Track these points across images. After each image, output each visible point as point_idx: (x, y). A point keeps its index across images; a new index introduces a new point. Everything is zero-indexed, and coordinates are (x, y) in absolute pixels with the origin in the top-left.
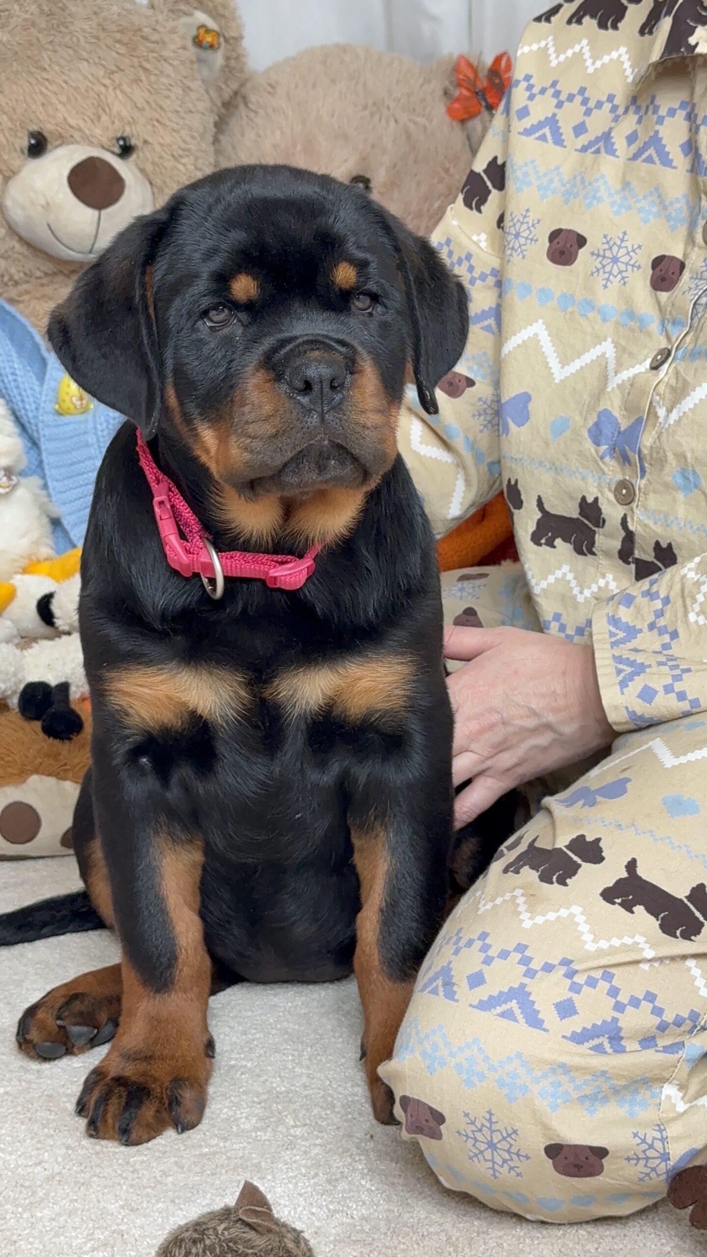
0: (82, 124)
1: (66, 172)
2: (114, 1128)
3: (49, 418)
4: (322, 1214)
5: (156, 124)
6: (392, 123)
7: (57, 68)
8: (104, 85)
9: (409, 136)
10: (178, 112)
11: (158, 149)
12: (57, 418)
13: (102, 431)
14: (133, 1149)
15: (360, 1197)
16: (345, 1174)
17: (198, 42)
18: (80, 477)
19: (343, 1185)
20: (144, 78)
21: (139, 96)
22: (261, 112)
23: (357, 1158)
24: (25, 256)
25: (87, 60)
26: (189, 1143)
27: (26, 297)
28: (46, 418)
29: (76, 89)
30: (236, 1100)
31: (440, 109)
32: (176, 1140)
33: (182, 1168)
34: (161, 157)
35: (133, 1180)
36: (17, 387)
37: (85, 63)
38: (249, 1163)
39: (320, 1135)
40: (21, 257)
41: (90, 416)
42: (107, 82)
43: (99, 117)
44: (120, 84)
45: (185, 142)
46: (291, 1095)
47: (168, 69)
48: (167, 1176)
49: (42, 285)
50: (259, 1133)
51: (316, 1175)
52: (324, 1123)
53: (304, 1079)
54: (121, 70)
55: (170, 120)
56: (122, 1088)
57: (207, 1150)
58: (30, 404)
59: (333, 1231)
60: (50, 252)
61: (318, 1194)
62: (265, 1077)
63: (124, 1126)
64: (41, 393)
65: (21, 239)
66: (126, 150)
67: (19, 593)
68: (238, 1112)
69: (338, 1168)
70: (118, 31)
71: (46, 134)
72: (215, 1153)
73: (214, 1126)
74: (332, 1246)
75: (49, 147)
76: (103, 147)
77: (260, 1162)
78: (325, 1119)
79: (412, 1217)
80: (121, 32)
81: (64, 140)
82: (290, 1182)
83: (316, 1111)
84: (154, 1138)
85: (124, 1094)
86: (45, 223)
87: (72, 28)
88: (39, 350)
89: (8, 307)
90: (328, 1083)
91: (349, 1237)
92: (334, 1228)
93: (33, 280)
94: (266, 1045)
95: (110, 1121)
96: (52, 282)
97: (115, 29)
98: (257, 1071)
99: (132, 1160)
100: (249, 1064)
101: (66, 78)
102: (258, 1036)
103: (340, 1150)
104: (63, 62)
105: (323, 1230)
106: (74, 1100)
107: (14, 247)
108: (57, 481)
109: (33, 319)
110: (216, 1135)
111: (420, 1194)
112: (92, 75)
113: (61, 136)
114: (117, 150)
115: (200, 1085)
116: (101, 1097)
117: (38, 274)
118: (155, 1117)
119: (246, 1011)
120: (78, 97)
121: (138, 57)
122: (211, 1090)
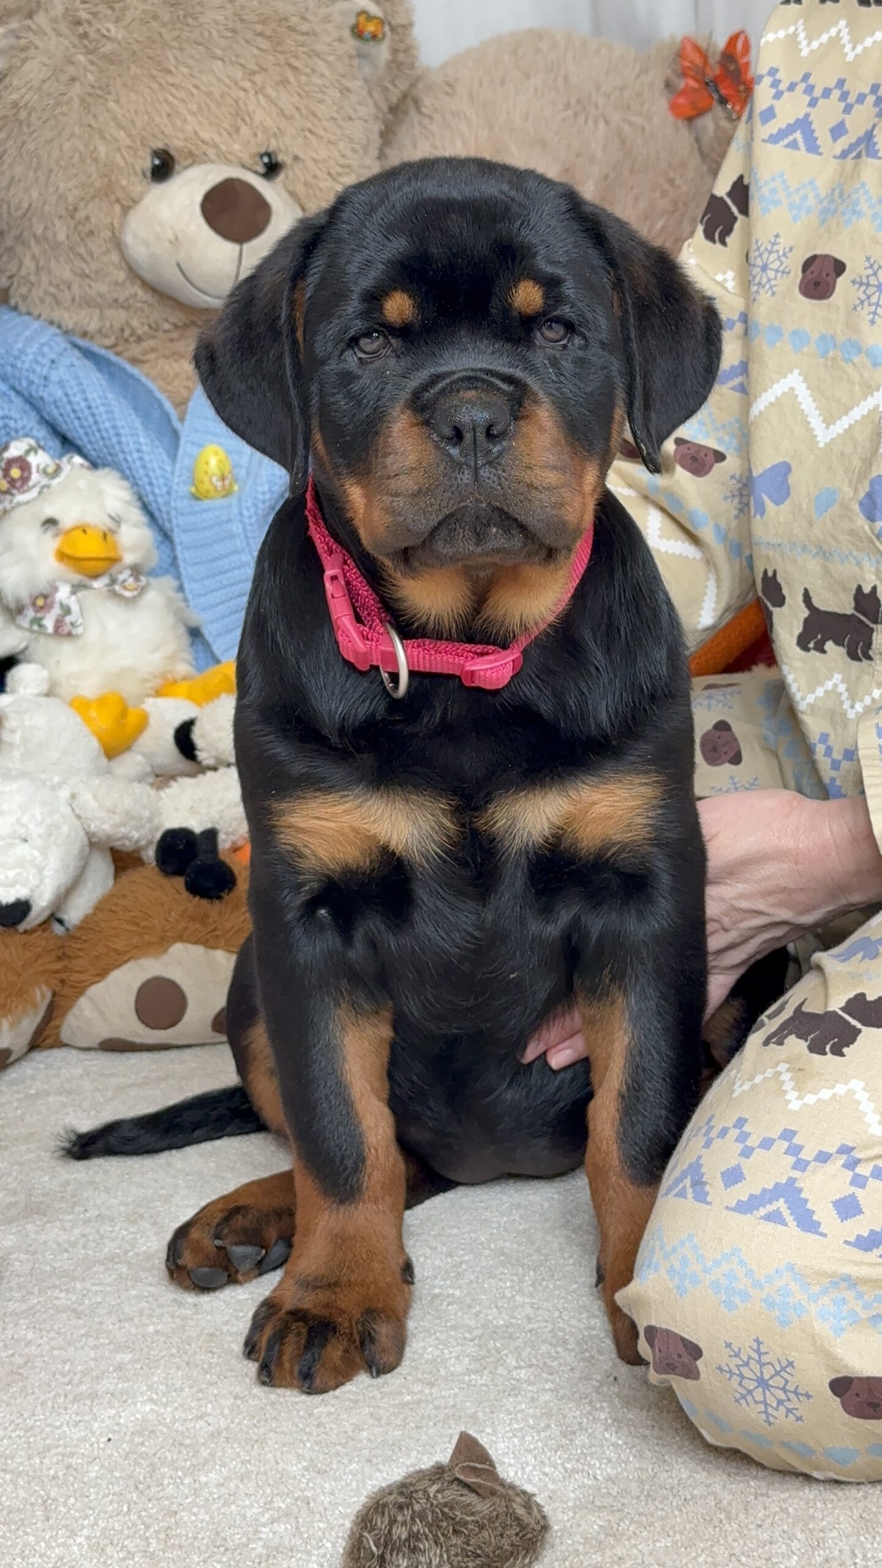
0: (217, 138)
1: (199, 198)
2: (291, 1372)
3: (184, 504)
4: (557, 1474)
5: (308, 134)
6: (602, 125)
7: (185, 70)
8: (244, 90)
9: (623, 142)
10: (334, 119)
11: (310, 164)
12: (193, 503)
13: (250, 517)
14: (318, 1398)
15: (604, 1453)
16: (584, 1425)
17: (357, 33)
18: (223, 576)
19: (582, 1439)
20: (292, 79)
21: (286, 101)
22: (437, 117)
23: (598, 1405)
24: (149, 305)
25: (222, 60)
26: (386, 1389)
27: (152, 356)
28: (179, 504)
29: (209, 94)
30: (442, 1336)
31: (661, 104)
32: (370, 1386)
33: (379, 1420)
34: (315, 176)
35: (318, 1435)
36: (144, 467)
37: (219, 63)
38: (462, 1414)
39: (550, 1377)
40: (145, 306)
41: (234, 500)
43: (238, 130)
44: (263, 87)
45: (343, 156)
46: (511, 1330)
47: (322, 67)
48: (360, 1431)
49: (172, 340)
50: (473, 1377)
51: (548, 1426)
52: (555, 1363)
53: (528, 1310)
54: (262, 69)
55: (325, 130)
56: (301, 1324)
57: (409, 1398)
58: (159, 487)
59: (572, 1495)
60: (182, 299)
61: (550, 1450)
62: (478, 1308)
63: (305, 1369)
64: (173, 473)
65: (145, 284)
66: (272, 169)
67: (152, 721)
68: (446, 1351)
69: (575, 1418)
70: (259, 22)
71: (173, 153)
72: (419, 1402)
73: (416, 1368)
74: (571, 1514)
75: (177, 168)
76: (243, 166)
77: (476, 1412)
78: (555, 1359)
79: (671, 1477)
80: (263, 22)
81: (194, 159)
82: (515, 1436)
83: (543, 1348)
84: (343, 1384)
85: (304, 1331)
86: (174, 263)
87: (202, 20)
88: (169, 420)
89: (129, 368)
90: (557, 1314)
91: (593, 1502)
92: (573, 1491)
93: (160, 334)
94: (478, 1269)
95: (287, 1365)
96: (182, 337)
97: (255, 19)
98: (468, 1301)
99: (315, 1411)
100: (458, 1293)
101: (195, 81)
102: (467, 1258)
103: (577, 1396)
104: (191, 62)
105: (559, 1494)
106: (241, 1340)
107: (135, 295)
108: (195, 581)
109: (161, 382)
110: (419, 1380)
111: (680, 1448)
112: (229, 77)
113: (191, 154)
114: (261, 169)
115: (397, 1318)
116: (275, 1334)
117: (167, 326)
118: (343, 1358)
119: (451, 1227)
120: (212, 105)
121: (284, 52)
122: (411, 1325)
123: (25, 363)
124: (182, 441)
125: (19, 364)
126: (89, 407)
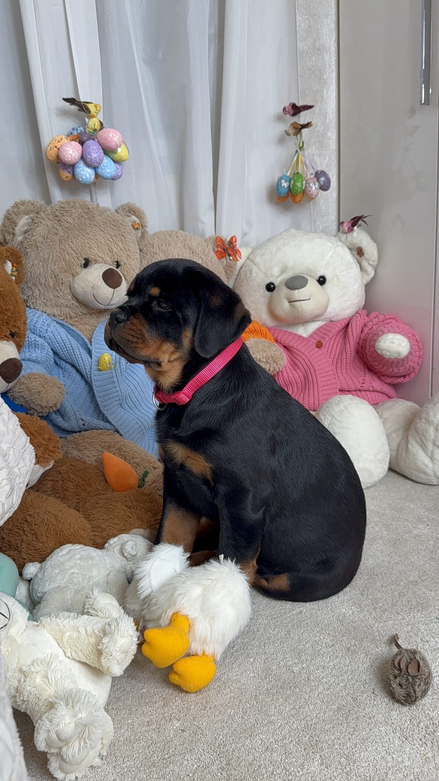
0: (103, 256)
1: (101, 274)
5: (127, 256)
7: (93, 234)
11: (128, 266)
12: (99, 372)
17: (133, 226)
18: (110, 395)
20: (123, 239)
21: (122, 245)
24: (77, 307)
28: (94, 372)
29: (100, 242)
34: (129, 269)
36: (82, 360)
37: (102, 232)
40: (75, 307)
41: (113, 371)
42: (111, 240)
43: (108, 253)
44: (115, 241)
47: (129, 236)
49: (82, 318)
54: (115, 236)
58: (87, 367)
60: (91, 305)
64: (92, 362)
65: (78, 300)
66: (118, 265)
70: (113, 221)
71: (90, 259)
75: (92, 264)
76: (111, 264)
81: (96, 262)
86: (92, 294)
89: (71, 327)
93: (78, 317)
96: (85, 318)
101: (96, 237)
104: (94, 232)
107: (73, 303)
112: (106, 237)
113: (95, 260)
114: (115, 266)
117: (80, 314)
120: (101, 245)
123: (39, 325)
124: (93, 352)
125: (36, 325)
126: (62, 340)
